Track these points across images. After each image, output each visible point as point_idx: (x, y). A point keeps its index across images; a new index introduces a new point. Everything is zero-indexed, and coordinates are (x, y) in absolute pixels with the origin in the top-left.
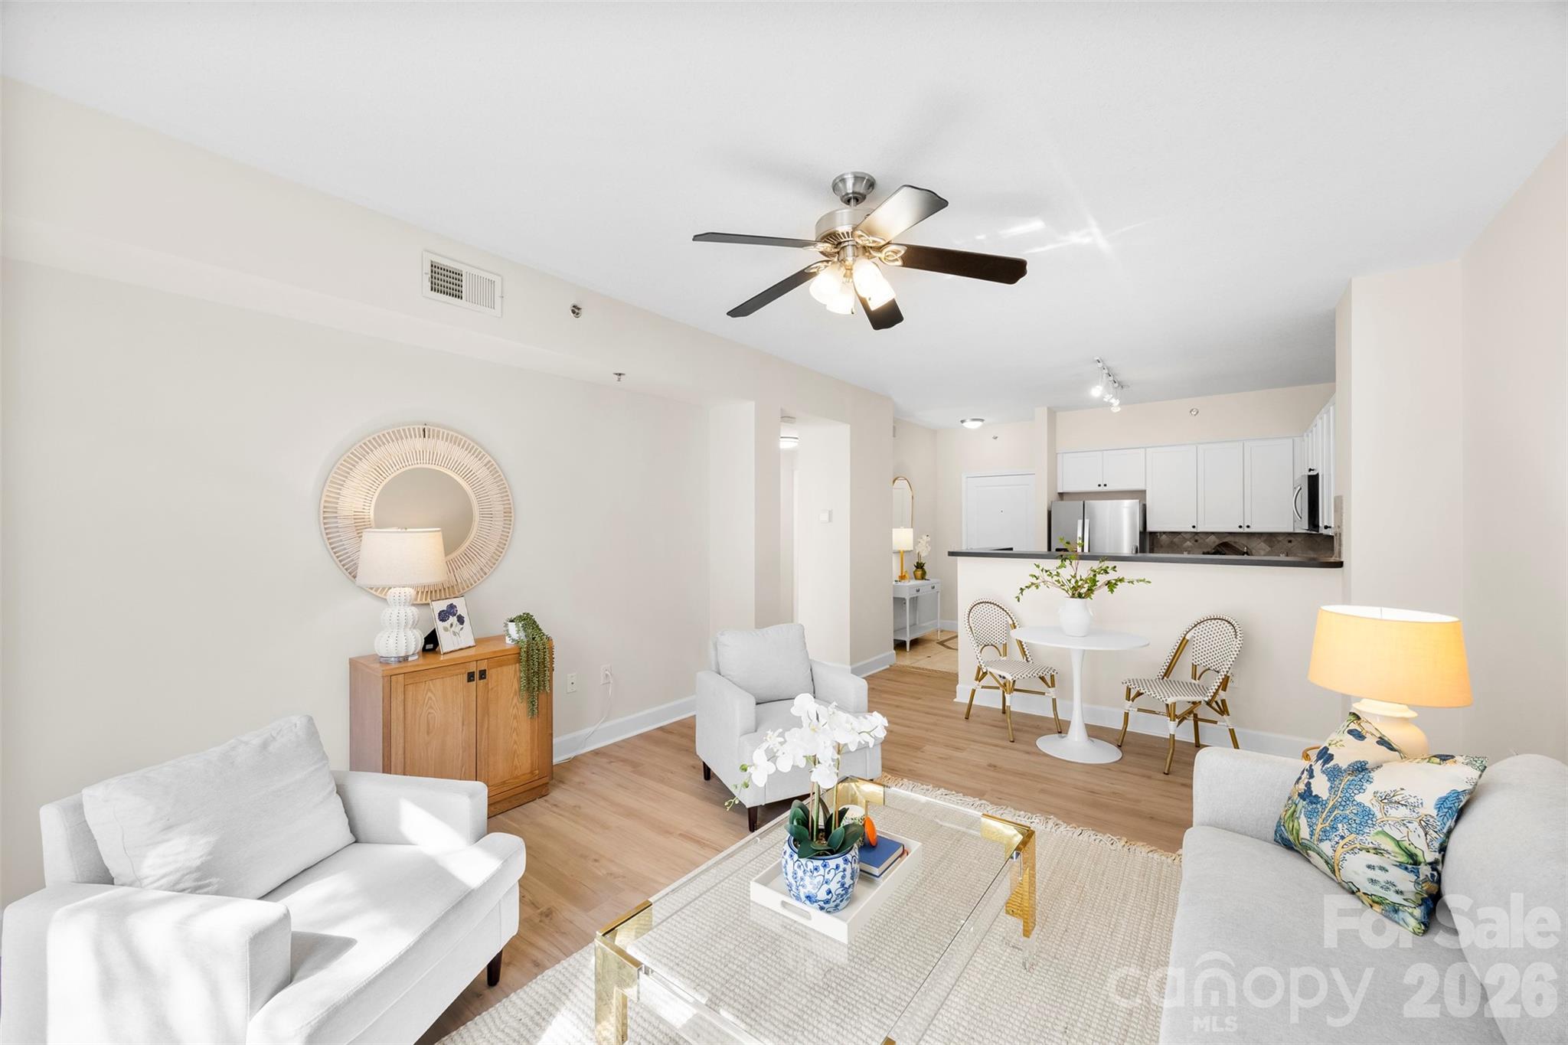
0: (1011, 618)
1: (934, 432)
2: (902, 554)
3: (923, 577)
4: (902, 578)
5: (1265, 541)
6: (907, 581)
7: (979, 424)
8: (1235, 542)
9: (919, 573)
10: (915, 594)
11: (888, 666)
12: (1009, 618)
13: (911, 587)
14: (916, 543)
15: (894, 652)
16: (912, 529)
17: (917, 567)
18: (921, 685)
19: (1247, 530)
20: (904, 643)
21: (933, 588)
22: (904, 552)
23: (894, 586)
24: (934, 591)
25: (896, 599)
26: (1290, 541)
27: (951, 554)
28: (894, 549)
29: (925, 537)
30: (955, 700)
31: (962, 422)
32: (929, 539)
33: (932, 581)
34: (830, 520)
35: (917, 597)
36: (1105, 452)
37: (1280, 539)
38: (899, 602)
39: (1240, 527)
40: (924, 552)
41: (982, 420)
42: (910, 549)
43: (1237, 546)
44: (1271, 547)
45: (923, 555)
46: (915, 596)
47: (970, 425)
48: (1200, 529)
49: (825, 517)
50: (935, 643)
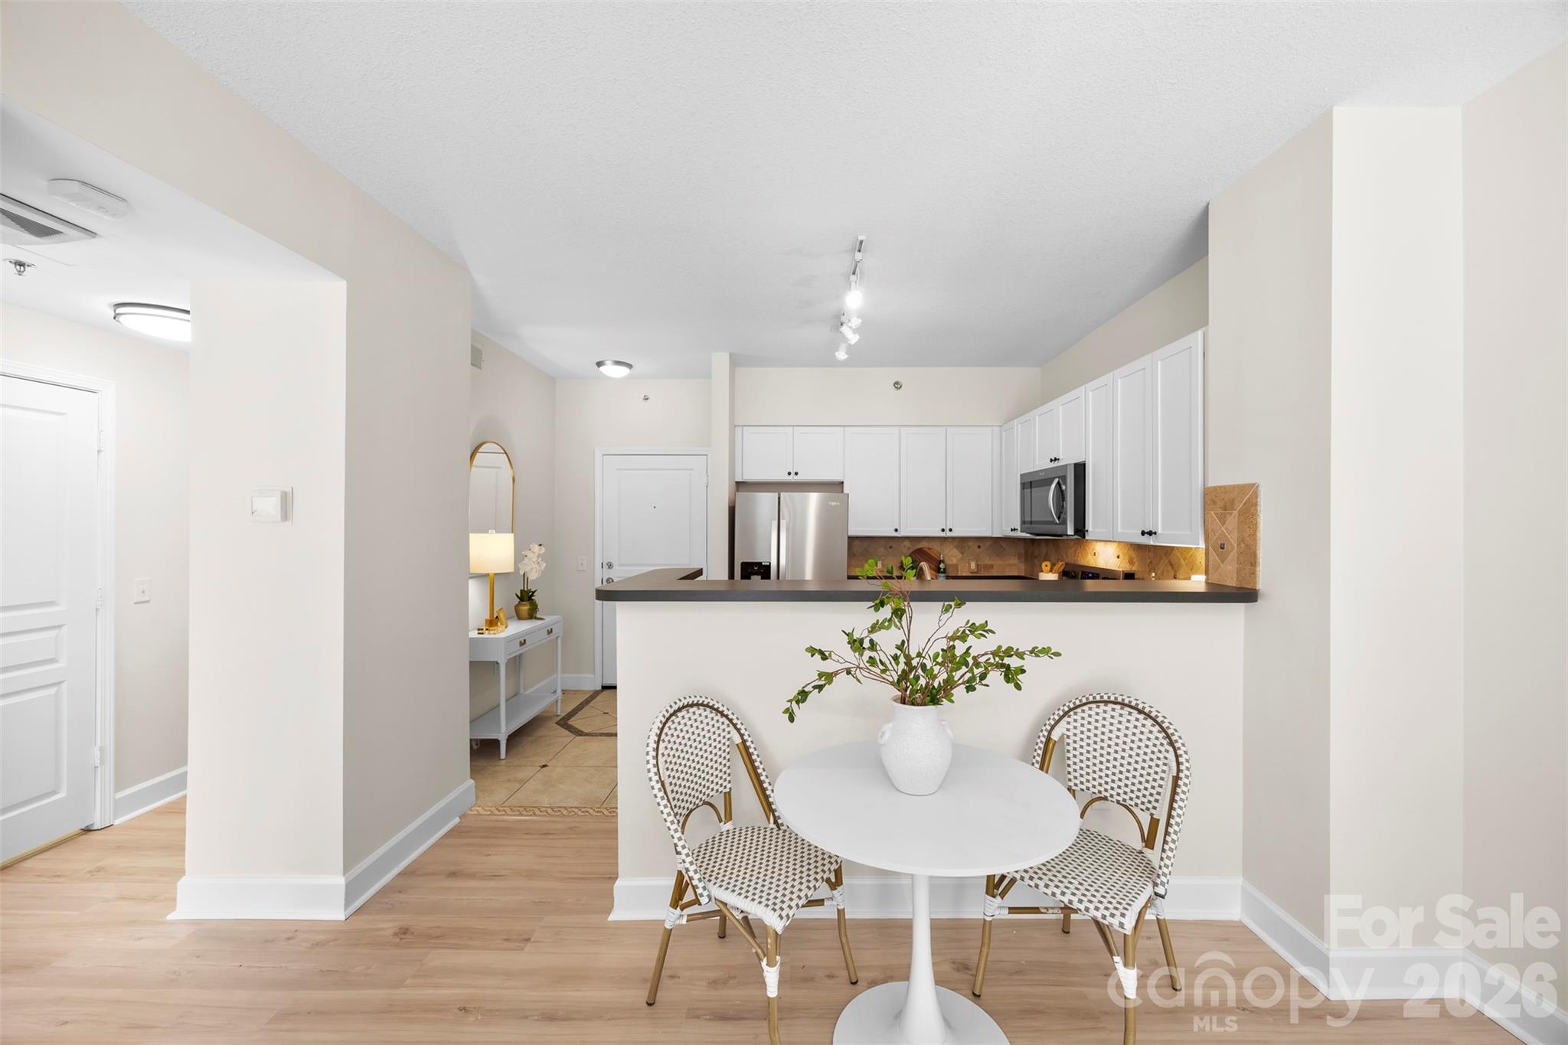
0: (738, 730)
1: (551, 381)
2: (491, 580)
3: (532, 615)
4: (493, 622)
5: (956, 547)
6: (501, 628)
7: (623, 371)
8: (929, 549)
9: (525, 608)
10: (516, 650)
11: (457, 820)
12: (734, 733)
13: (509, 640)
14: (519, 557)
15: (472, 781)
16: (512, 535)
17: (521, 599)
18: (531, 874)
19: (949, 534)
20: (495, 743)
21: (550, 632)
22: (495, 574)
23: (472, 640)
24: (553, 636)
25: (474, 665)
26: (979, 547)
27: (604, 595)
28: (471, 572)
29: (536, 548)
30: (612, 917)
31: (599, 364)
32: (543, 550)
33: (549, 619)
34: (286, 514)
35: (520, 655)
36: (795, 428)
37: (970, 543)
38: (481, 670)
39: (943, 530)
40: (534, 570)
41: (630, 366)
42: (509, 571)
43: (932, 554)
44: (962, 554)
45: (533, 576)
46: (517, 653)
47: (610, 370)
48: (902, 533)
49: (270, 505)
50: (552, 724)
